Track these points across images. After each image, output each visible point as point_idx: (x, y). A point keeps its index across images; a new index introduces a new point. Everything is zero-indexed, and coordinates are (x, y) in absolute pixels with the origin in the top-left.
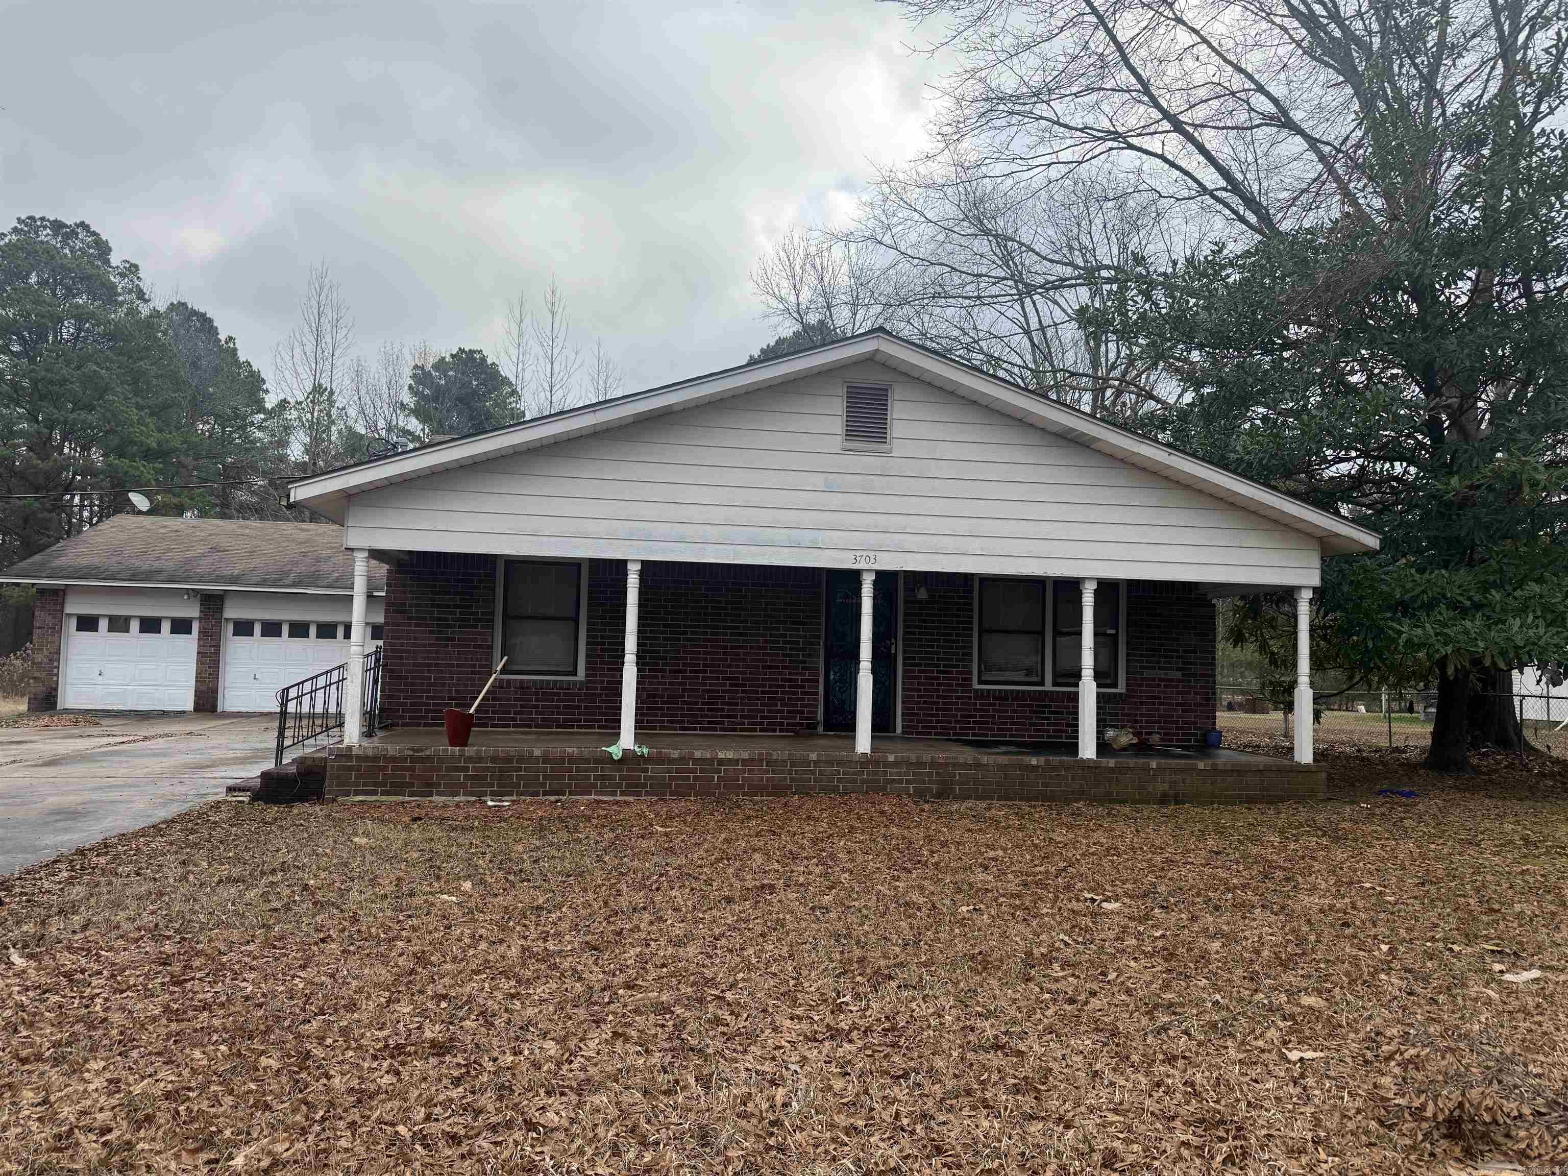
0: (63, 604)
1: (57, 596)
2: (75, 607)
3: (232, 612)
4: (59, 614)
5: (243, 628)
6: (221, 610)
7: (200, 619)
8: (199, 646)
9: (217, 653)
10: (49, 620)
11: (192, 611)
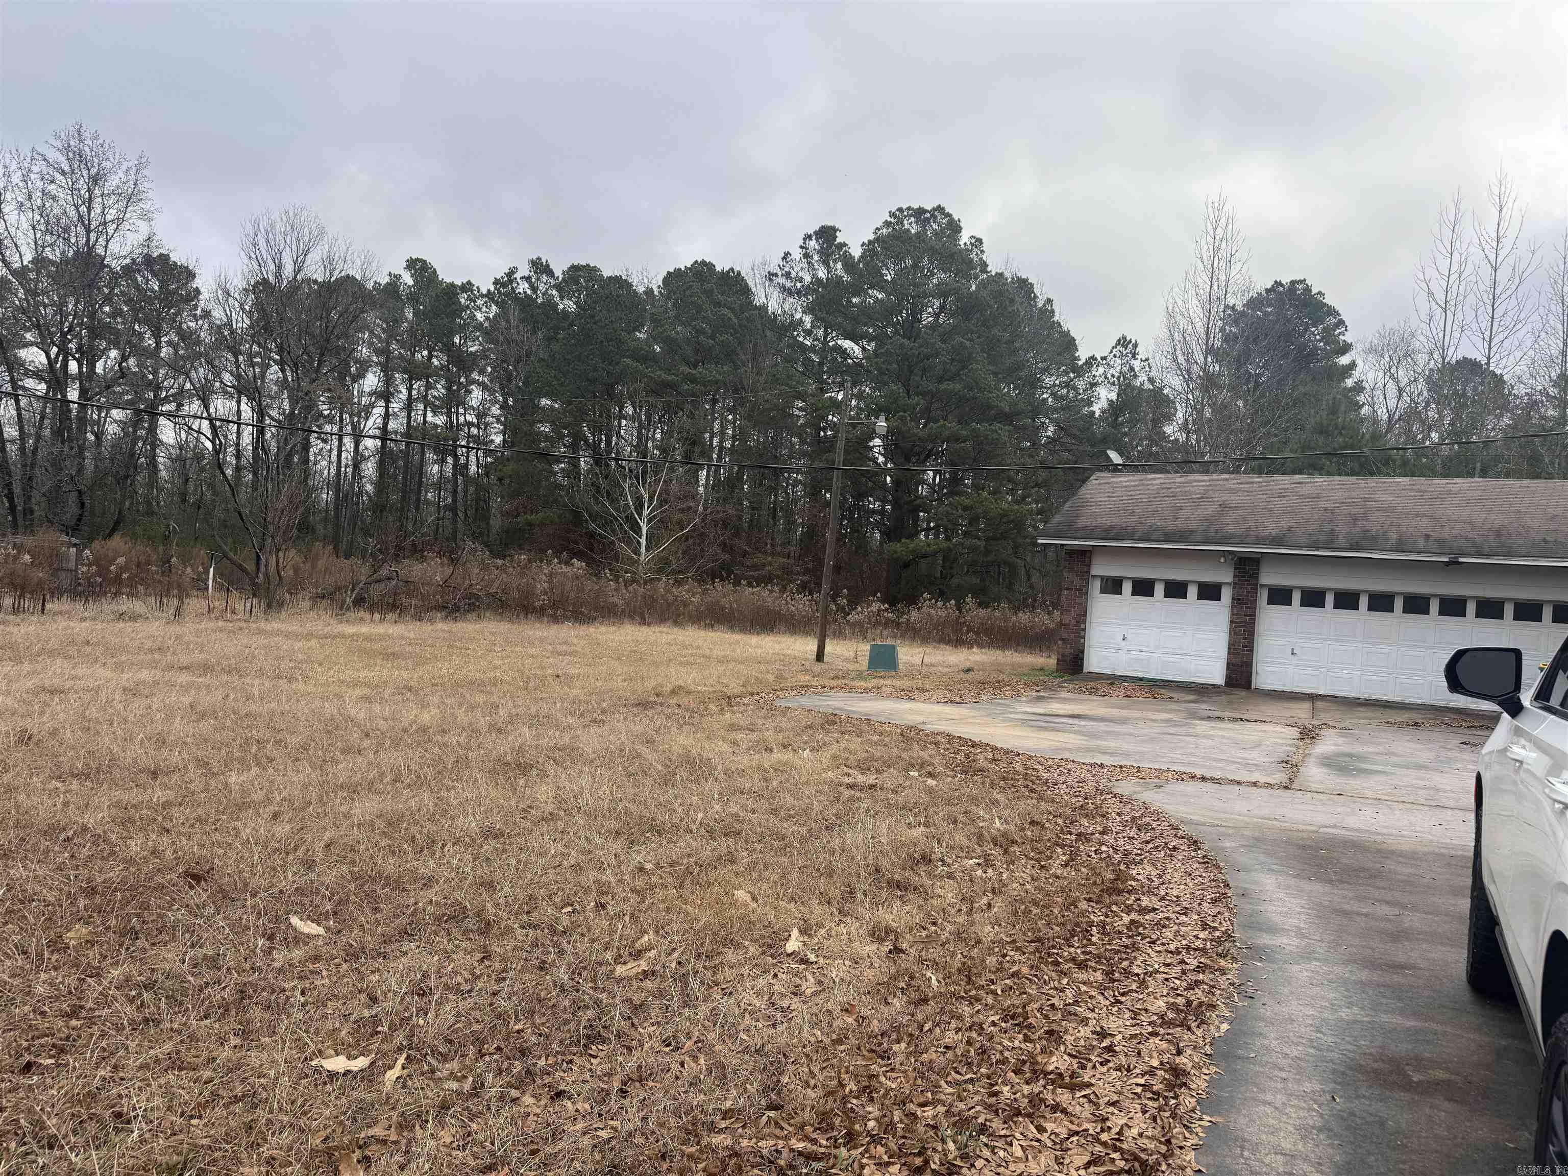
0: (1089, 566)
1: (1083, 556)
2: (1101, 568)
3: (1270, 577)
4: (1086, 576)
5: (1280, 596)
6: (1256, 575)
7: (1235, 585)
8: (1233, 614)
9: (1253, 623)
10: (1077, 582)
11: (1224, 576)
